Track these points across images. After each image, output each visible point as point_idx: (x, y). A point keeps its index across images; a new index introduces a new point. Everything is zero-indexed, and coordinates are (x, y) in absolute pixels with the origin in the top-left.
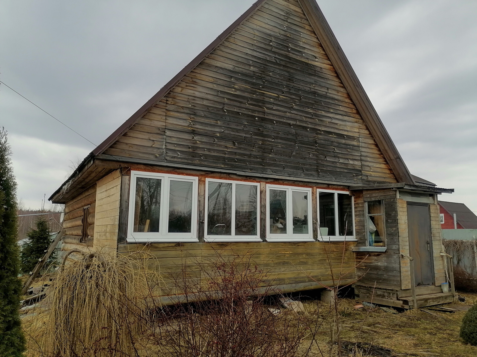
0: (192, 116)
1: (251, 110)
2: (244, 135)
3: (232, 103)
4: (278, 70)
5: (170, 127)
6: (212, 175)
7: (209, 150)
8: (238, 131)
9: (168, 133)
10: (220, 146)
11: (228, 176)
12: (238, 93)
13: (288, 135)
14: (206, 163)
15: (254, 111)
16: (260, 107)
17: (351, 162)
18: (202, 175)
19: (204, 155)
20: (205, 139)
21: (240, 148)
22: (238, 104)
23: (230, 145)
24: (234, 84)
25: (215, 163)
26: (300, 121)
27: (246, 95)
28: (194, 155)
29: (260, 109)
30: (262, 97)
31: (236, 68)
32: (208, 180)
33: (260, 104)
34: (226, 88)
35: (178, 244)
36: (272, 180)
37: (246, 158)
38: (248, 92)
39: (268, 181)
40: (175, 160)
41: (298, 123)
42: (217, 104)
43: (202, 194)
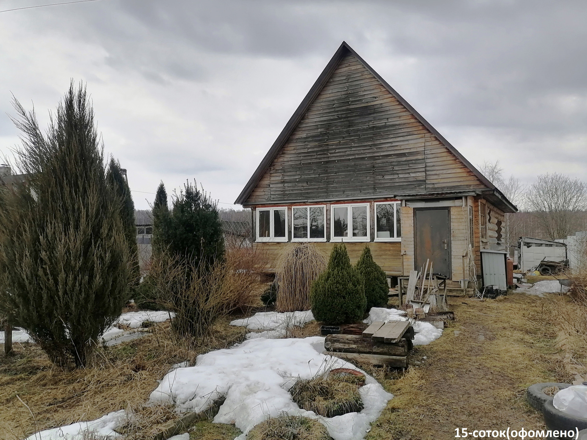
0: (283, 173)
1: (318, 158)
2: (314, 176)
3: (306, 158)
4: (339, 123)
5: (273, 182)
6: (295, 204)
7: (292, 190)
8: (309, 174)
9: (271, 186)
10: (299, 186)
11: (305, 203)
12: (310, 150)
13: (347, 168)
14: (291, 198)
15: (320, 158)
16: (325, 154)
17: (412, 175)
18: (289, 205)
19: (289, 194)
20: (290, 185)
21: (311, 185)
22: (310, 158)
23: (305, 184)
24: (307, 145)
25: (296, 197)
26: (358, 154)
27: (315, 149)
28: (284, 195)
29: (325, 156)
30: (327, 147)
31: (309, 134)
32: (293, 207)
33: (325, 152)
34: (302, 150)
35: (278, 243)
36: (335, 202)
37: (315, 191)
38: (316, 147)
39: (332, 202)
40: (275, 199)
41: (357, 157)
42: (297, 162)
43: (290, 215)
